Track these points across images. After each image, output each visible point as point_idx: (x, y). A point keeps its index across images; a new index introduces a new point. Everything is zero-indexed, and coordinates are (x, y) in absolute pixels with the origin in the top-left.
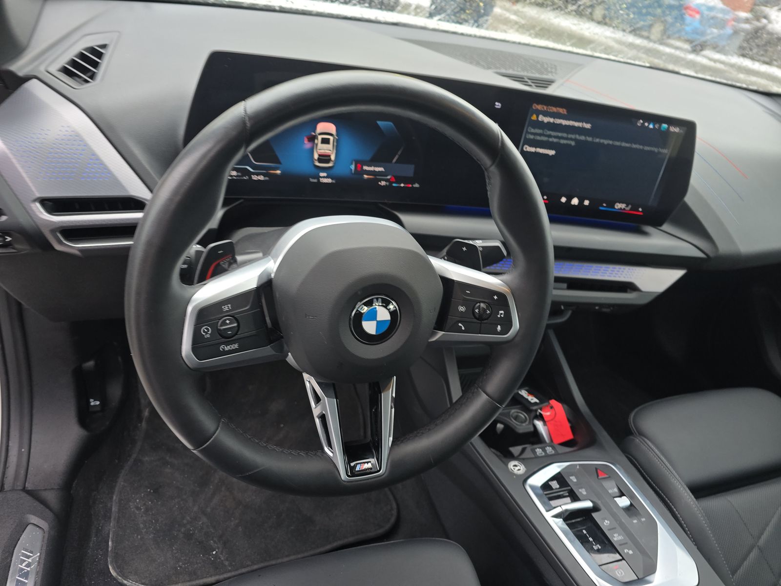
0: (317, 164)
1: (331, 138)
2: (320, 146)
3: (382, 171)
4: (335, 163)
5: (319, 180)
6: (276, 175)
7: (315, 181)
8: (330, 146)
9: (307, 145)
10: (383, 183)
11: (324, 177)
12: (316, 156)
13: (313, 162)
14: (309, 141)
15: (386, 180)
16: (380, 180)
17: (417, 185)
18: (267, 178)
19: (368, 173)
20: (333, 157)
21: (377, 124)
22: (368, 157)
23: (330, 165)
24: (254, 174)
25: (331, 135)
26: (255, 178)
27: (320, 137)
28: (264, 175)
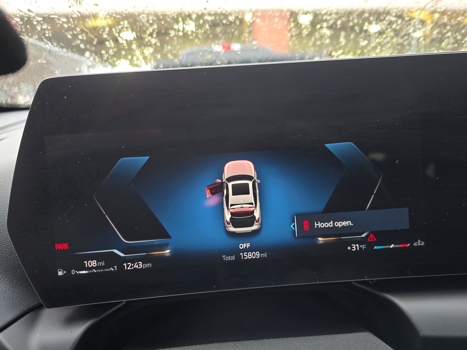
0: (232, 229)
1: (250, 183)
2: (233, 199)
3: (349, 227)
4: (261, 224)
5: (238, 257)
6: (163, 257)
7: (233, 258)
8: (250, 197)
9: (212, 201)
10: (355, 247)
11: (246, 250)
12: (228, 217)
13: (225, 227)
14: (213, 194)
15: (360, 242)
16: (350, 243)
17: (420, 243)
18: (149, 265)
19: (324, 233)
20: (257, 214)
21: (326, 148)
22: (320, 206)
23: (255, 227)
24: (126, 260)
25: (250, 178)
26: (128, 267)
27: (230, 185)
28: (144, 260)
